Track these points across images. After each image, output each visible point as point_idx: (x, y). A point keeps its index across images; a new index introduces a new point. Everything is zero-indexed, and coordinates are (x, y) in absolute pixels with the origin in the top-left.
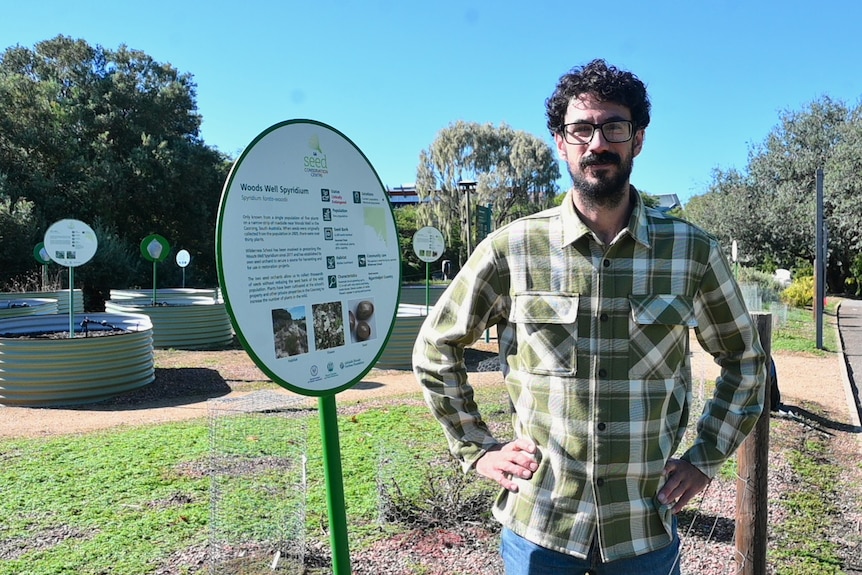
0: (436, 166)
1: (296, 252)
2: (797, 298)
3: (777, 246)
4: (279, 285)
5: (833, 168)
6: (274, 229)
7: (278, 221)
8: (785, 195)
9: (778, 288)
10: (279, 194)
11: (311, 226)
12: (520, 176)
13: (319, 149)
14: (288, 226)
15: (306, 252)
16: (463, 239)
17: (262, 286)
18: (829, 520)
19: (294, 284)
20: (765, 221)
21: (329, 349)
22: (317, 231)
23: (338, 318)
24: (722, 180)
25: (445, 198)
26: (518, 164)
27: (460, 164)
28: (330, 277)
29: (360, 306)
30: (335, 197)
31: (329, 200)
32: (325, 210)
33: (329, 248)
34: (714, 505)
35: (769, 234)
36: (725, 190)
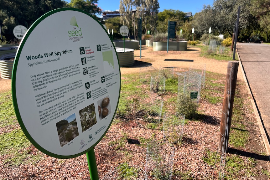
0: (125, 5)
1: (68, 87)
2: (226, 44)
3: (219, 27)
4: (59, 109)
5: (238, 4)
6: (53, 78)
7: (55, 72)
8: (223, 13)
9: (221, 40)
10: (55, 57)
11: (75, 70)
12: (148, 8)
13: (76, 25)
14: (62, 74)
15: (73, 85)
16: (133, 26)
17: (49, 113)
18: (242, 117)
19: (68, 104)
20: (217, 20)
21: (90, 129)
22: (79, 72)
23: (93, 112)
24: (206, 8)
25: (127, 14)
26: (148, 4)
27: (132, 4)
28: (87, 93)
29: (103, 101)
30: (88, 50)
31: (84, 53)
32: (82, 59)
33: (86, 79)
34: (209, 112)
35: (218, 24)
36: (206, 11)
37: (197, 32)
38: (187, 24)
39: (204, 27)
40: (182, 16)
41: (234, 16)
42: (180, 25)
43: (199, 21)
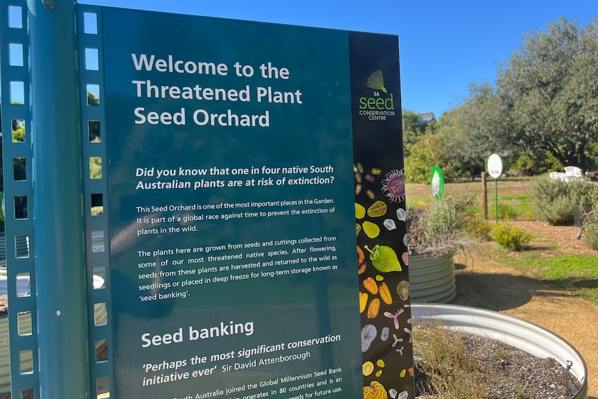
3: (530, 141)
24: (478, 93)
35: (523, 132)
36: (481, 101)
37: (464, 157)
38: (431, 136)
39: (483, 143)
40: (411, 120)
41: (570, 107)
42: (409, 141)
43: (465, 126)
